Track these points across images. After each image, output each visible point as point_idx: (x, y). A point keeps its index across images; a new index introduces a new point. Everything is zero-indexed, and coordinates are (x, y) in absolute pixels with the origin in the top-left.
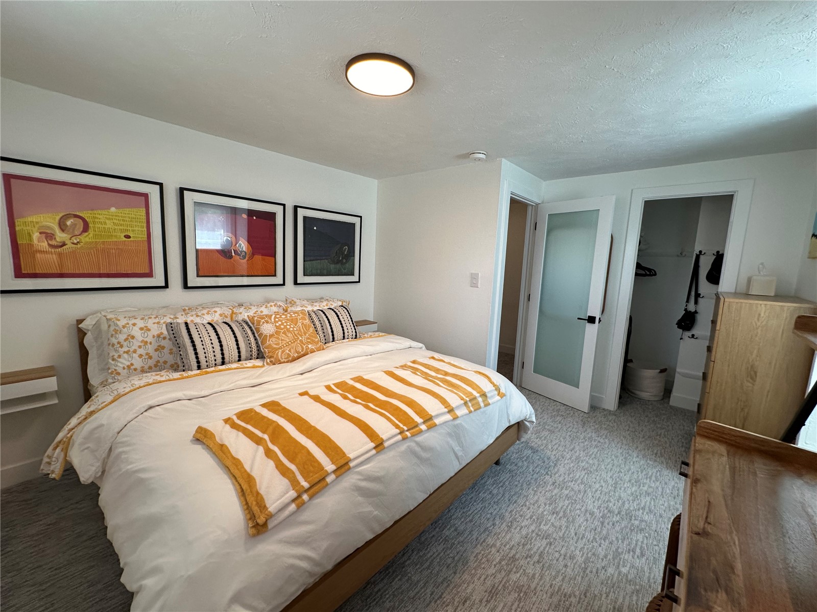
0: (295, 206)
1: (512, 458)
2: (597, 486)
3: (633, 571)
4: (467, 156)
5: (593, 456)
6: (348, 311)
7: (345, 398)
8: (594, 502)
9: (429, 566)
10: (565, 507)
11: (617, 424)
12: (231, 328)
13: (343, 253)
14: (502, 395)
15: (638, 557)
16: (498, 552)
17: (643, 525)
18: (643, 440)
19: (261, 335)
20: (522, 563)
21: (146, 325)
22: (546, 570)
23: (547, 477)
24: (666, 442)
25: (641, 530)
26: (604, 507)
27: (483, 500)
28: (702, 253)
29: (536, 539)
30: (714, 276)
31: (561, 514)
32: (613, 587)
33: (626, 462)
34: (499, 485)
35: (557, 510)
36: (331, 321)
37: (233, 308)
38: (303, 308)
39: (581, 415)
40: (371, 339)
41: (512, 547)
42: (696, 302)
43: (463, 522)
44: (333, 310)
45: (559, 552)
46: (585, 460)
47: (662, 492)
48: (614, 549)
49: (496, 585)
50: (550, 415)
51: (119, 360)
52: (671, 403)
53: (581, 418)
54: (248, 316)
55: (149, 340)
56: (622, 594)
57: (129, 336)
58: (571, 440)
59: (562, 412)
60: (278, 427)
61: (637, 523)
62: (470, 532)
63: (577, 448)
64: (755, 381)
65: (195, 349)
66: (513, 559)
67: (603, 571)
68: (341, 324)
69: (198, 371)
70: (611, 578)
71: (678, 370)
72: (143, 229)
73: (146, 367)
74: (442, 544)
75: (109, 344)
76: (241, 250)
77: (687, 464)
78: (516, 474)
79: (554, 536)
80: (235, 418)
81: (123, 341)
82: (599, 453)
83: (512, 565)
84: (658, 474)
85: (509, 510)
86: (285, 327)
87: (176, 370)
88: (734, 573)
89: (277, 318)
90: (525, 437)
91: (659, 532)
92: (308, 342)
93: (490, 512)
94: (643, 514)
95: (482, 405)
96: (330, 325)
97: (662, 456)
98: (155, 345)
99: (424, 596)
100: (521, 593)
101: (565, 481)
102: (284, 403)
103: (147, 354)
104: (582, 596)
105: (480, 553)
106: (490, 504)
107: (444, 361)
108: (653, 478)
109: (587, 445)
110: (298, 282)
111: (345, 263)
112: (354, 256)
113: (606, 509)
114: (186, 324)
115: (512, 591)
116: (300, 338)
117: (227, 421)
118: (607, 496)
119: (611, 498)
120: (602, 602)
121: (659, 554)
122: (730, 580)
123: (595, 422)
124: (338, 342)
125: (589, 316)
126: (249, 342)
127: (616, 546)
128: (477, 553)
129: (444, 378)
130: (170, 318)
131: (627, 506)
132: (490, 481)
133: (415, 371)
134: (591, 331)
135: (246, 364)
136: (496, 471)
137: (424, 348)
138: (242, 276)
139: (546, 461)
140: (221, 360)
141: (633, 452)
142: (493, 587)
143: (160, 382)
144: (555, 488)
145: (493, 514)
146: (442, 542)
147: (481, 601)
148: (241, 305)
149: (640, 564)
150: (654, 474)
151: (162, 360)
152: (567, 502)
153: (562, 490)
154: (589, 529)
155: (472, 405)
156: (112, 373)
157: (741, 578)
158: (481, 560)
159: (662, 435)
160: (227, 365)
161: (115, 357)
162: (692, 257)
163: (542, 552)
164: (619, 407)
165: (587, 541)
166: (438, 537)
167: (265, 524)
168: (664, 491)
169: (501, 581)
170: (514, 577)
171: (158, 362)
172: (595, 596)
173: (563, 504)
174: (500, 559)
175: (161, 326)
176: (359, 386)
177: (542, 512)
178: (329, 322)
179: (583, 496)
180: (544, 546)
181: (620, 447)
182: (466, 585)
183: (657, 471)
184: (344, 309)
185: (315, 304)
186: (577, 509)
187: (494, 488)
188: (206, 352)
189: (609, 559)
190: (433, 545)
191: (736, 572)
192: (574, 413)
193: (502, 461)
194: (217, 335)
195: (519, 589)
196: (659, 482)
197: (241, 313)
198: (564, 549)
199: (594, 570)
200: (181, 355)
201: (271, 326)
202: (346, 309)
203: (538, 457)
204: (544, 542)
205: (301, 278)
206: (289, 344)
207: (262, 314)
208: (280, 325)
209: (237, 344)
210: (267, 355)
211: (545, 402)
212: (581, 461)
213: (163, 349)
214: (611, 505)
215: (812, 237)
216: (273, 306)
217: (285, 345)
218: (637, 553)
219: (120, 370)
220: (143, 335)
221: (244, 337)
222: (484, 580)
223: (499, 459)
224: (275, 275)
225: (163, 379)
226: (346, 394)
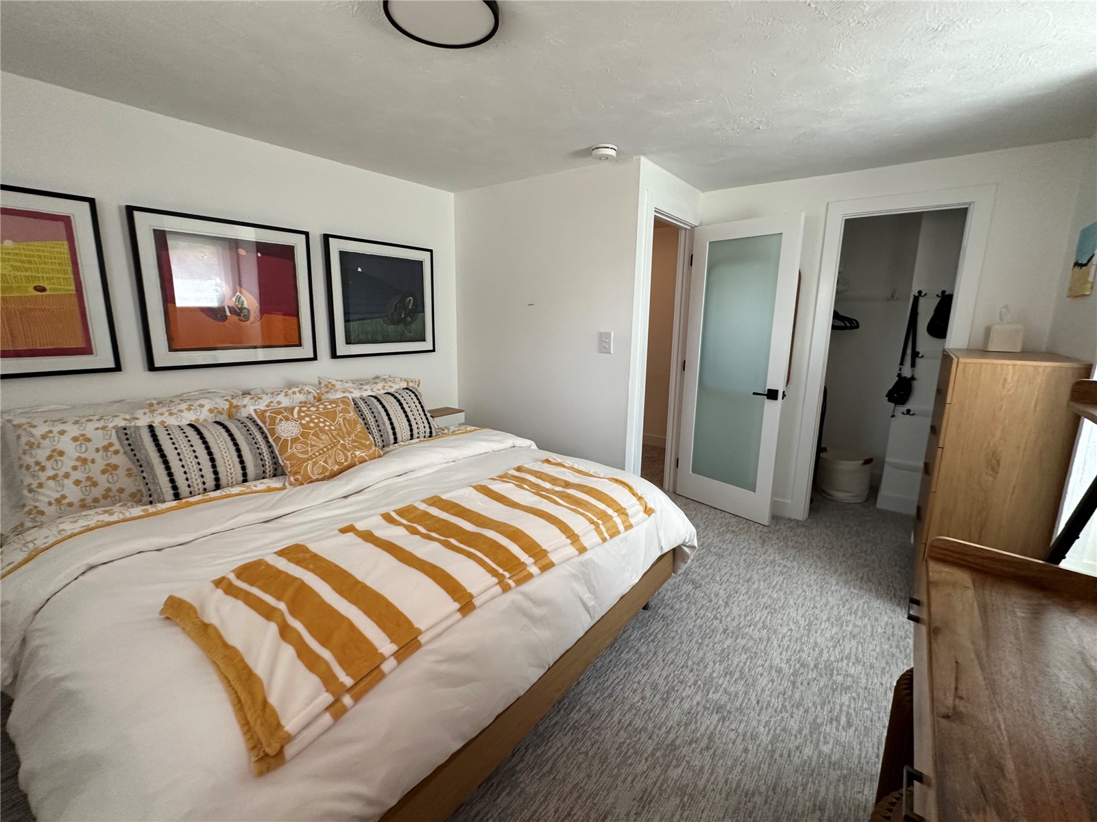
0: (324, 235)
1: (667, 597)
2: (785, 630)
3: (838, 749)
4: (588, 152)
5: (778, 587)
6: (416, 396)
7: (414, 532)
8: (781, 654)
9: (552, 768)
10: (742, 664)
11: (808, 539)
12: (228, 430)
13: (407, 307)
14: (648, 511)
15: (843, 728)
16: (650, 738)
17: (849, 681)
18: (844, 559)
19: (277, 439)
20: (684, 751)
21: (84, 433)
22: (719, 759)
23: (716, 623)
24: (874, 561)
25: (846, 689)
26: (795, 660)
27: (627, 664)
28: (923, 294)
29: (703, 714)
30: (939, 327)
31: (737, 675)
32: (812, 775)
33: (821, 592)
34: (649, 640)
35: (731, 669)
36: (391, 412)
37: (232, 399)
38: (344, 395)
39: (760, 529)
40: (454, 437)
41: (670, 728)
42: (913, 365)
43: (598, 698)
44: (393, 395)
45: (736, 730)
46: (766, 594)
47: (872, 632)
48: (811, 720)
49: (649, 789)
50: (717, 531)
51: (39, 490)
52: (878, 506)
53: (759, 534)
54: (255, 410)
55: (89, 455)
56: (824, 783)
57: (54, 451)
58: (747, 566)
59: (732, 526)
60: (303, 587)
61: (840, 679)
62: (610, 713)
63: (755, 577)
64: (997, 473)
65: (168, 468)
66: (673, 746)
67: (798, 754)
68: (407, 416)
69: (174, 503)
70: (808, 762)
71: (887, 459)
72: (67, 276)
73: (89, 500)
74: (570, 733)
75: (21, 466)
76: (240, 306)
77: (917, 602)
78: (672, 621)
79: (728, 708)
80: (232, 577)
81: (44, 459)
82: (785, 582)
83: (671, 757)
84: (866, 607)
85: (665, 674)
86: (317, 425)
87: (139, 502)
88: (1004, 776)
89: (303, 412)
90: (683, 568)
91: (871, 691)
92: (355, 446)
93: (636, 680)
94: (848, 665)
95: (621, 528)
96: (390, 419)
97: (869, 580)
98: (100, 464)
99: (544, 815)
100: (684, 797)
101: (741, 626)
102: (314, 547)
103: (89, 479)
104: (771, 793)
105: (624, 742)
106: (636, 667)
107: (564, 466)
108: (860, 613)
109: (769, 572)
110: (338, 354)
111: (410, 323)
112: (423, 311)
113: (798, 662)
114: (151, 428)
115: (671, 795)
116: (342, 442)
117: (221, 583)
118: (799, 644)
119: (804, 646)
120: (797, 798)
121: (871, 721)
122: (1000, 790)
123: (778, 539)
124: (402, 443)
125: (769, 390)
126: (260, 451)
127: (814, 714)
128: (620, 743)
129: (563, 492)
130: (125, 419)
131: (825, 656)
132: (636, 634)
133: (520, 482)
134: (772, 409)
135: (255, 486)
136: (644, 618)
137: (534, 447)
138: (255, 347)
139: (713, 599)
140: (214, 483)
141: (831, 577)
142: (645, 792)
143: (109, 524)
144: (726, 638)
145: (642, 683)
146: (569, 731)
147: (628, 815)
148: (246, 393)
149: (848, 739)
150: (860, 607)
151: (115, 488)
152: (744, 657)
153: (736, 640)
154: (775, 694)
155: (607, 531)
156: (29, 513)
157: (1016, 784)
158: (626, 753)
159: (869, 552)
160: (224, 489)
161: (33, 486)
162: (909, 300)
163: (712, 733)
164: (809, 515)
165: (773, 712)
166: (562, 725)
167: (280, 753)
168: (875, 631)
169: (656, 782)
170: (674, 773)
171: (109, 490)
172: (788, 790)
173: (738, 659)
174: (654, 749)
175: (109, 432)
176: (434, 511)
177: (711, 674)
178: (388, 415)
179: (766, 646)
180: (714, 723)
181: (813, 572)
182: (605, 793)
183: (864, 603)
184: (410, 393)
185: (365, 387)
186: (759, 666)
187: (642, 645)
188: (187, 471)
189: (805, 736)
190: (555, 737)
191: (1007, 775)
192: (749, 528)
193: (652, 604)
194: (205, 442)
195: (681, 791)
196: (867, 618)
197: (245, 406)
198: (743, 725)
199: (785, 753)
200: (144, 478)
201: (294, 424)
202: (413, 393)
203: (702, 594)
204: (716, 717)
205: (342, 349)
206: (324, 452)
207: (280, 406)
208: (308, 422)
209: (240, 456)
210: (289, 470)
211: (709, 514)
212: (761, 596)
213: (116, 470)
214: (804, 655)
215: (1074, 266)
216: (298, 393)
217: (317, 454)
218: (842, 722)
219: (43, 507)
220: (78, 448)
221: (249, 444)
222: (632, 783)
223: (648, 603)
224: (300, 345)
225: (114, 518)
226: (415, 525)
